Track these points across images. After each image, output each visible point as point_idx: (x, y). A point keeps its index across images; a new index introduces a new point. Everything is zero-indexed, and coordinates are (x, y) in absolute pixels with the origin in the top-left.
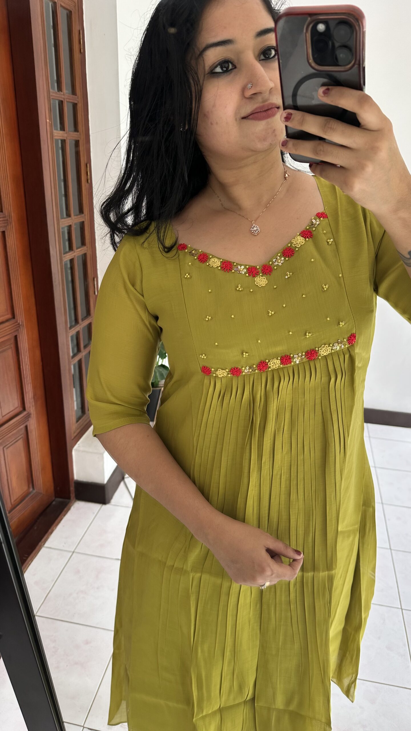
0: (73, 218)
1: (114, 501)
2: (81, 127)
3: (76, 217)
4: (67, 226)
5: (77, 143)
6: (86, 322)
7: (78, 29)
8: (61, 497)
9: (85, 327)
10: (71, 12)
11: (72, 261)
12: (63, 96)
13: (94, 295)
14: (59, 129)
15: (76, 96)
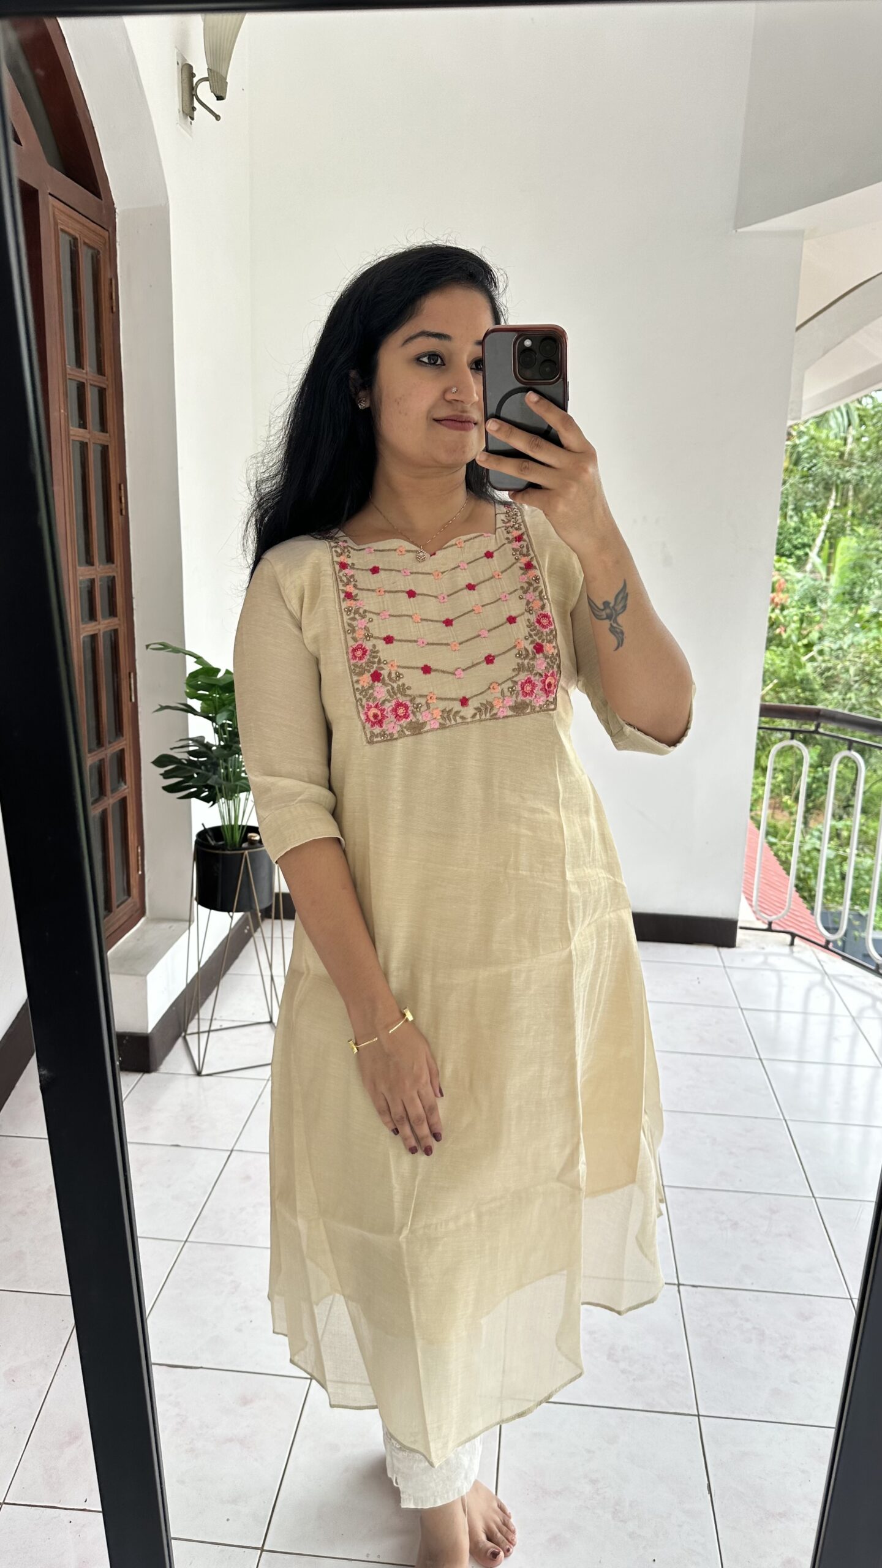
0: (98, 569)
1: (163, 1068)
2: (111, 424)
3: (101, 566)
4: (88, 580)
5: (105, 450)
6: (116, 747)
7: (109, 275)
9: (114, 753)
10: (98, 252)
11: (94, 638)
12: (85, 376)
13: (129, 703)
14: (77, 424)
15: (105, 378)
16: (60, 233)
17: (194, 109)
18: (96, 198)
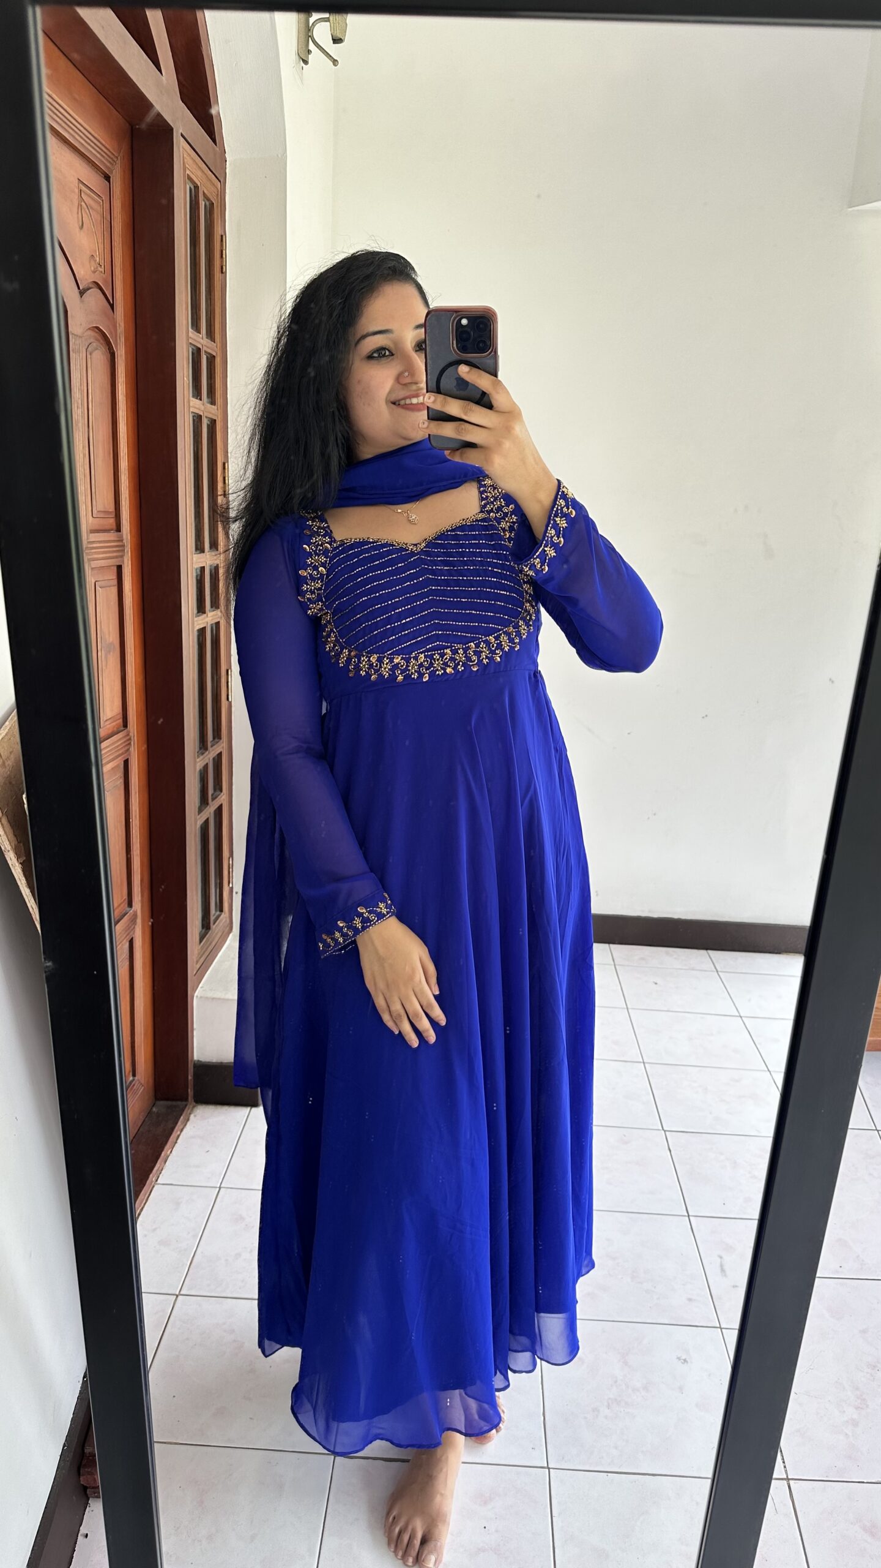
0: (207, 556)
2: (218, 397)
3: (210, 554)
5: (213, 422)
6: (216, 751)
8: (167, 1099)
9: (213, 758)
10: (213, 204)
11: (202, 632)
12: (202, 341)
13: (227, 702)
14: (195, 395)
15: (215, 345)
16: (187, 181)
17: (309, 52)
18: (213, 143)
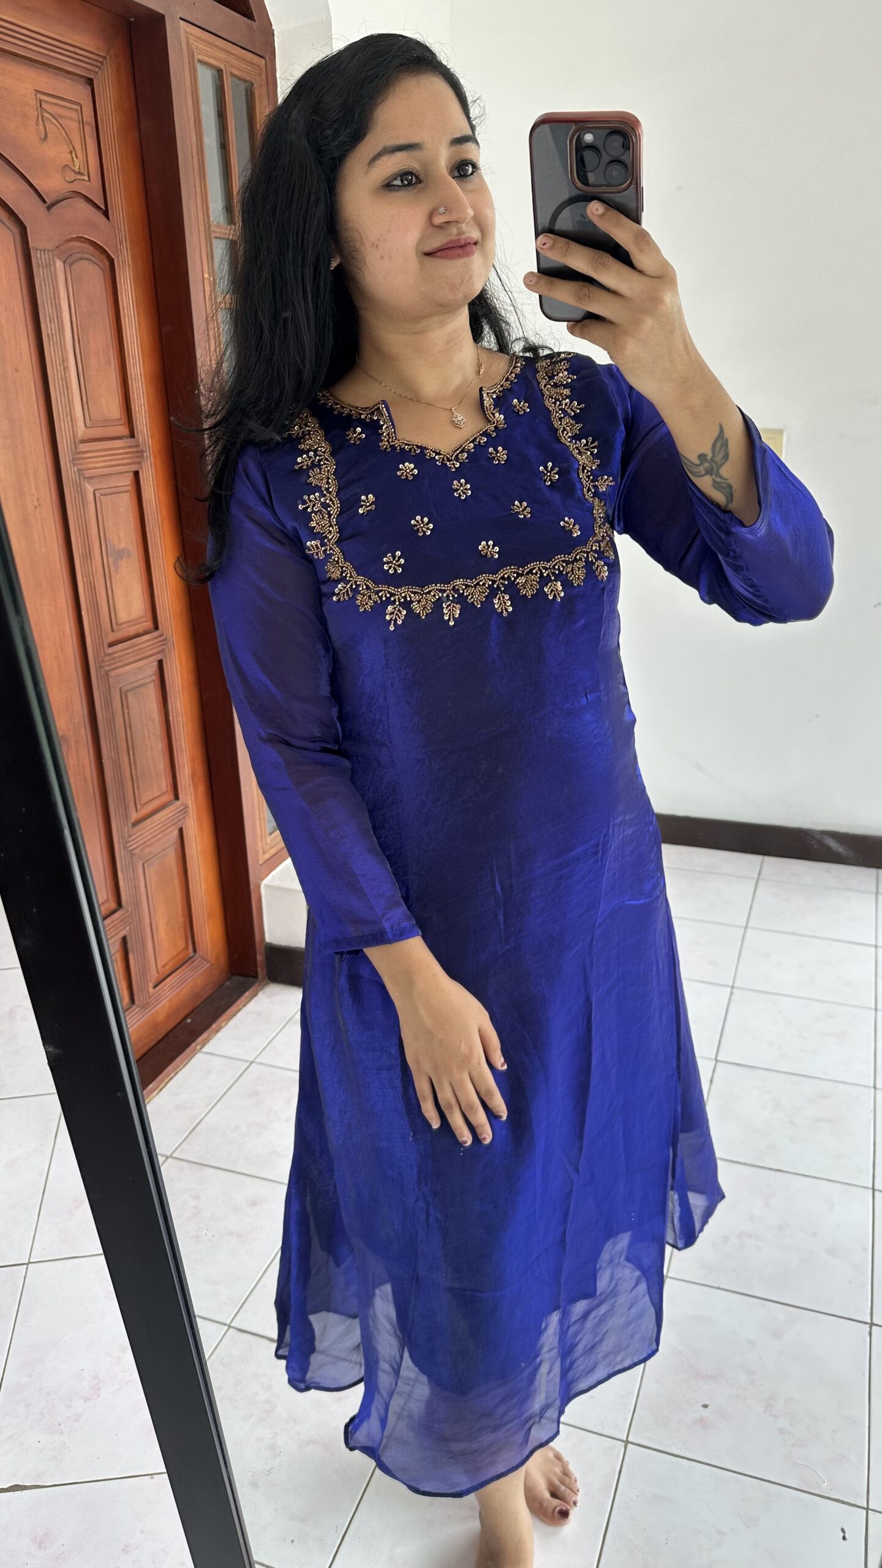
8: (240, 975)
10: (252, 84)
16: (199, 67)
18: (246, 19)
